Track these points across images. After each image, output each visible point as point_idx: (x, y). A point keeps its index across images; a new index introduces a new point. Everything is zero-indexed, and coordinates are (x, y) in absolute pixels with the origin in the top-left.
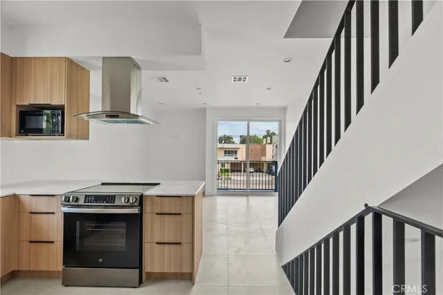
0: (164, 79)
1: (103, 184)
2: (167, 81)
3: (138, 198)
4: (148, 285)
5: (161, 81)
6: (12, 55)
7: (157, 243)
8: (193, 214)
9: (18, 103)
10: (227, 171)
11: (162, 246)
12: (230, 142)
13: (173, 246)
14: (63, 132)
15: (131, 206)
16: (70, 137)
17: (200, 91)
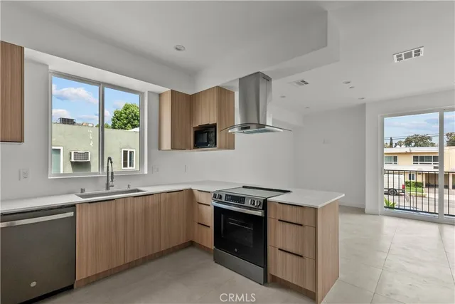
0: (303, 81)
1: (244, 187)
2: (307, 83)
3: (262, 201)
4: (271, 287)
5: (300, 84)
6: (190, 93)
7: (279, 249)
8: (316, 228)
9: (194, 126)
10: (417, 185)
11: (285, 253)
12: (426, 145)
13: (294, 256)
14: (216, 144)
15: (256, 209)
16: (221, 148)
17: (350, 85)
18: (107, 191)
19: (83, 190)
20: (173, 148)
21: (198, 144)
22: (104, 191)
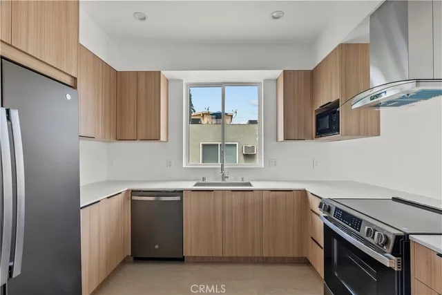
1: (395, 199)
3: (392, 239)
9: (316, 109)
14: (339, 131)
18: (223, 182)
19: (204, 179)
20: (287, 138)
21: (321, 132)
22: (220, 181)
